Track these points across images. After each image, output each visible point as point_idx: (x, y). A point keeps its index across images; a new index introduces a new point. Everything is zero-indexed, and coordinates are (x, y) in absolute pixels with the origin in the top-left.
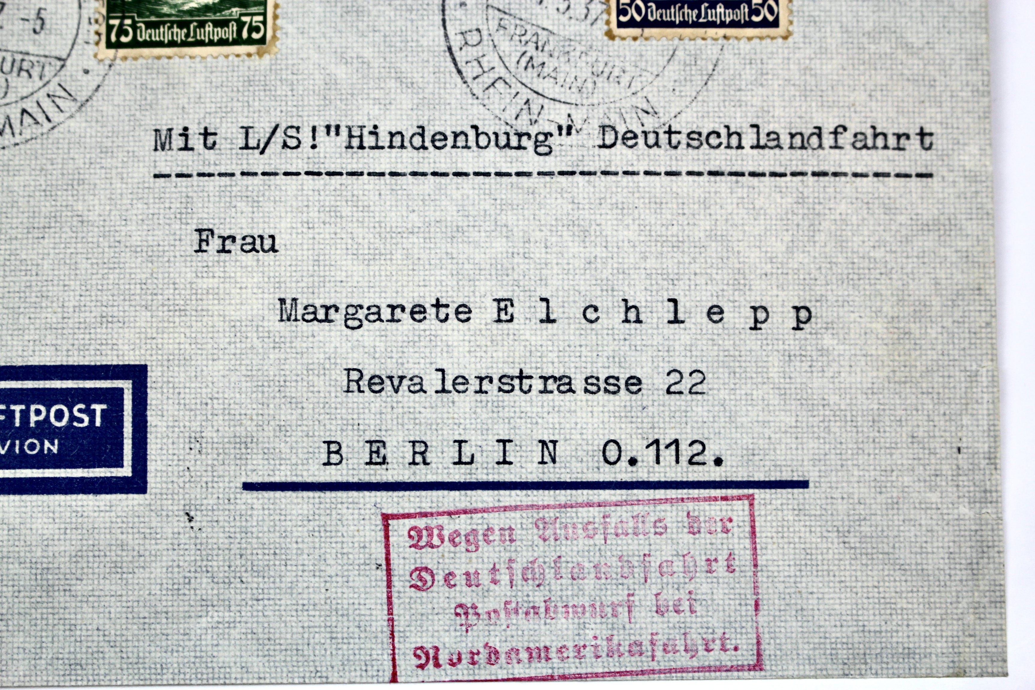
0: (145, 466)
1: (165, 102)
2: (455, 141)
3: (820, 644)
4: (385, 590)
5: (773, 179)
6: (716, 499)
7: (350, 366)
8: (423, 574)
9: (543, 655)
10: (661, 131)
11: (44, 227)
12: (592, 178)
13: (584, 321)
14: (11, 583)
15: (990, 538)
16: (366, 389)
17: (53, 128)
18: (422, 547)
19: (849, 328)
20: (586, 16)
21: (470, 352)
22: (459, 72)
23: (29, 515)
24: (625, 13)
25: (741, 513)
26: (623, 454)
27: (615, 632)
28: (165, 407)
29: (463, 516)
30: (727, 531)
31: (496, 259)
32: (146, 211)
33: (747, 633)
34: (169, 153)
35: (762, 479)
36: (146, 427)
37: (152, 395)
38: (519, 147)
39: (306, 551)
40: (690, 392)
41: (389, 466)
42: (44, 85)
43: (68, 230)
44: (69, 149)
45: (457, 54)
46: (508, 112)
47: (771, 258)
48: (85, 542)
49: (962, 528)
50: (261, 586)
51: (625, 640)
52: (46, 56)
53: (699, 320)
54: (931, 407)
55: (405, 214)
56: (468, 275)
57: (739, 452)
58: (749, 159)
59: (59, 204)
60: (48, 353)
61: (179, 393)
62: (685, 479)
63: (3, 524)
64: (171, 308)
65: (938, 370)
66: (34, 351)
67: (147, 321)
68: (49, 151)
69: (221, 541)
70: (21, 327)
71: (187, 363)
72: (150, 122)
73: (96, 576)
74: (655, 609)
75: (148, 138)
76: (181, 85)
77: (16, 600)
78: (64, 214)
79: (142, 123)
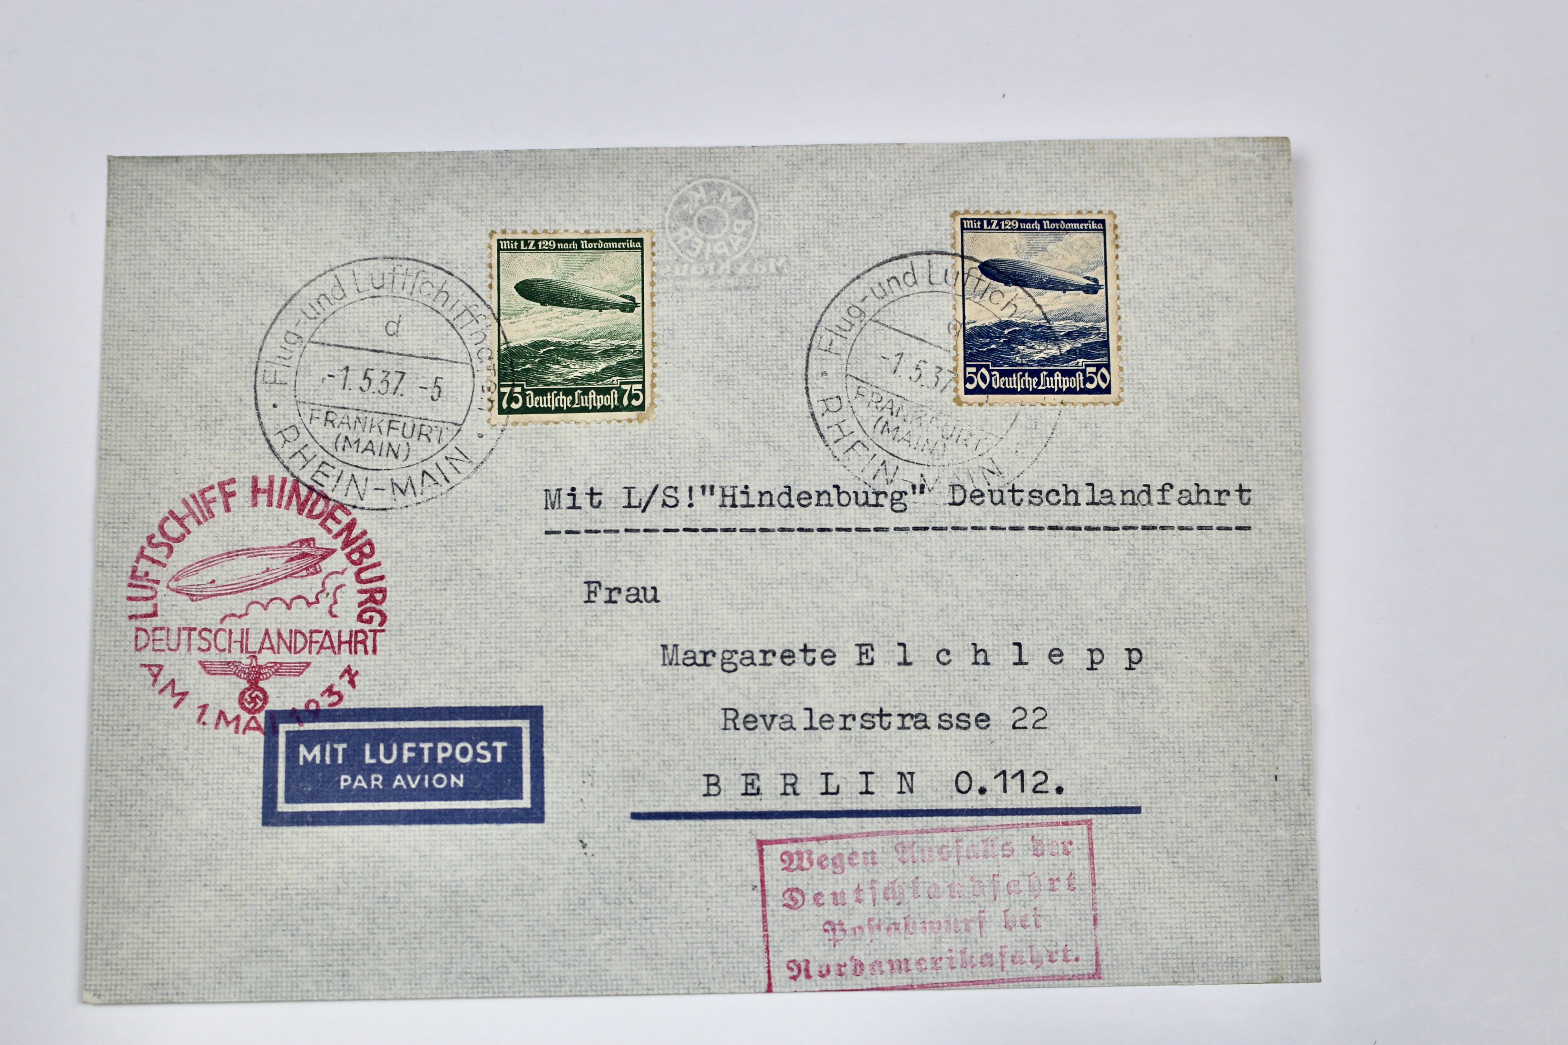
0: (543, 797)
1: (554, 464)
2: (819, 500)
3: (1152, 954)
4: (760, 909)
5: (1107, 532)
6: (1057, 824)
7: (726, 707)
8: (795, 894)
9: (903, 966)
10: (1005, 490)
11: (446, 580)
12: (944, 533)
13: (937, 663)
14: (423, 905)
15: (1304, 857)
16: (741, 727)
17: (451, 488)
18: (793, 870)
19: (1176, 668)
20: (936, 384)
21: (834, 692)
22: (822, 436)
23: (438, 843)
24: (971, 380)
25: (1080, 837)
26: (973, 784)
27: (968, 945)
28: (560, 744)
29: (830, 842)
30: (1068, 853)
31: (857, 607)
32: (539, 565)
33: (1086, 945)
34: (559, 511)
35: (1099, 806)
36: (542, 762)
37: (548, 735)
38: (877, 505)
39: (688, 874)
40: (1034, 728)
41: (763, 797)
42: (442, 449)
43: (468, 582)
44: (467, 507)
45: (820, 420)
46: (866, 472)
47: (1106, 605)
49: (1279, 848)
50: (649, 906)
51: (977, 952)
52: (443, 422)
53: (1041, 662)
54: (1250, 739)
55: (774, 567)
56: (833, 622)
57: (1078, 781)
58: (1086, 515)
59: (458, 558)
60: (453, 696)
61: (572, 732)
62: (1029, 807)
63: (415, 851)
64: (564, 654)
65: (1257, 705)
66: (440, 694)
67: (542, 666)
68: (449, 510)
69: (612, 865)
70: (427, 671)
71: (579, 704)
72: (541, 483)
73: (500, 898)
74: (1004, 924)
75: (539, 497)
76: (568, 449)
77: (428, 920)
78: (463, 567)
79: (534, 483)
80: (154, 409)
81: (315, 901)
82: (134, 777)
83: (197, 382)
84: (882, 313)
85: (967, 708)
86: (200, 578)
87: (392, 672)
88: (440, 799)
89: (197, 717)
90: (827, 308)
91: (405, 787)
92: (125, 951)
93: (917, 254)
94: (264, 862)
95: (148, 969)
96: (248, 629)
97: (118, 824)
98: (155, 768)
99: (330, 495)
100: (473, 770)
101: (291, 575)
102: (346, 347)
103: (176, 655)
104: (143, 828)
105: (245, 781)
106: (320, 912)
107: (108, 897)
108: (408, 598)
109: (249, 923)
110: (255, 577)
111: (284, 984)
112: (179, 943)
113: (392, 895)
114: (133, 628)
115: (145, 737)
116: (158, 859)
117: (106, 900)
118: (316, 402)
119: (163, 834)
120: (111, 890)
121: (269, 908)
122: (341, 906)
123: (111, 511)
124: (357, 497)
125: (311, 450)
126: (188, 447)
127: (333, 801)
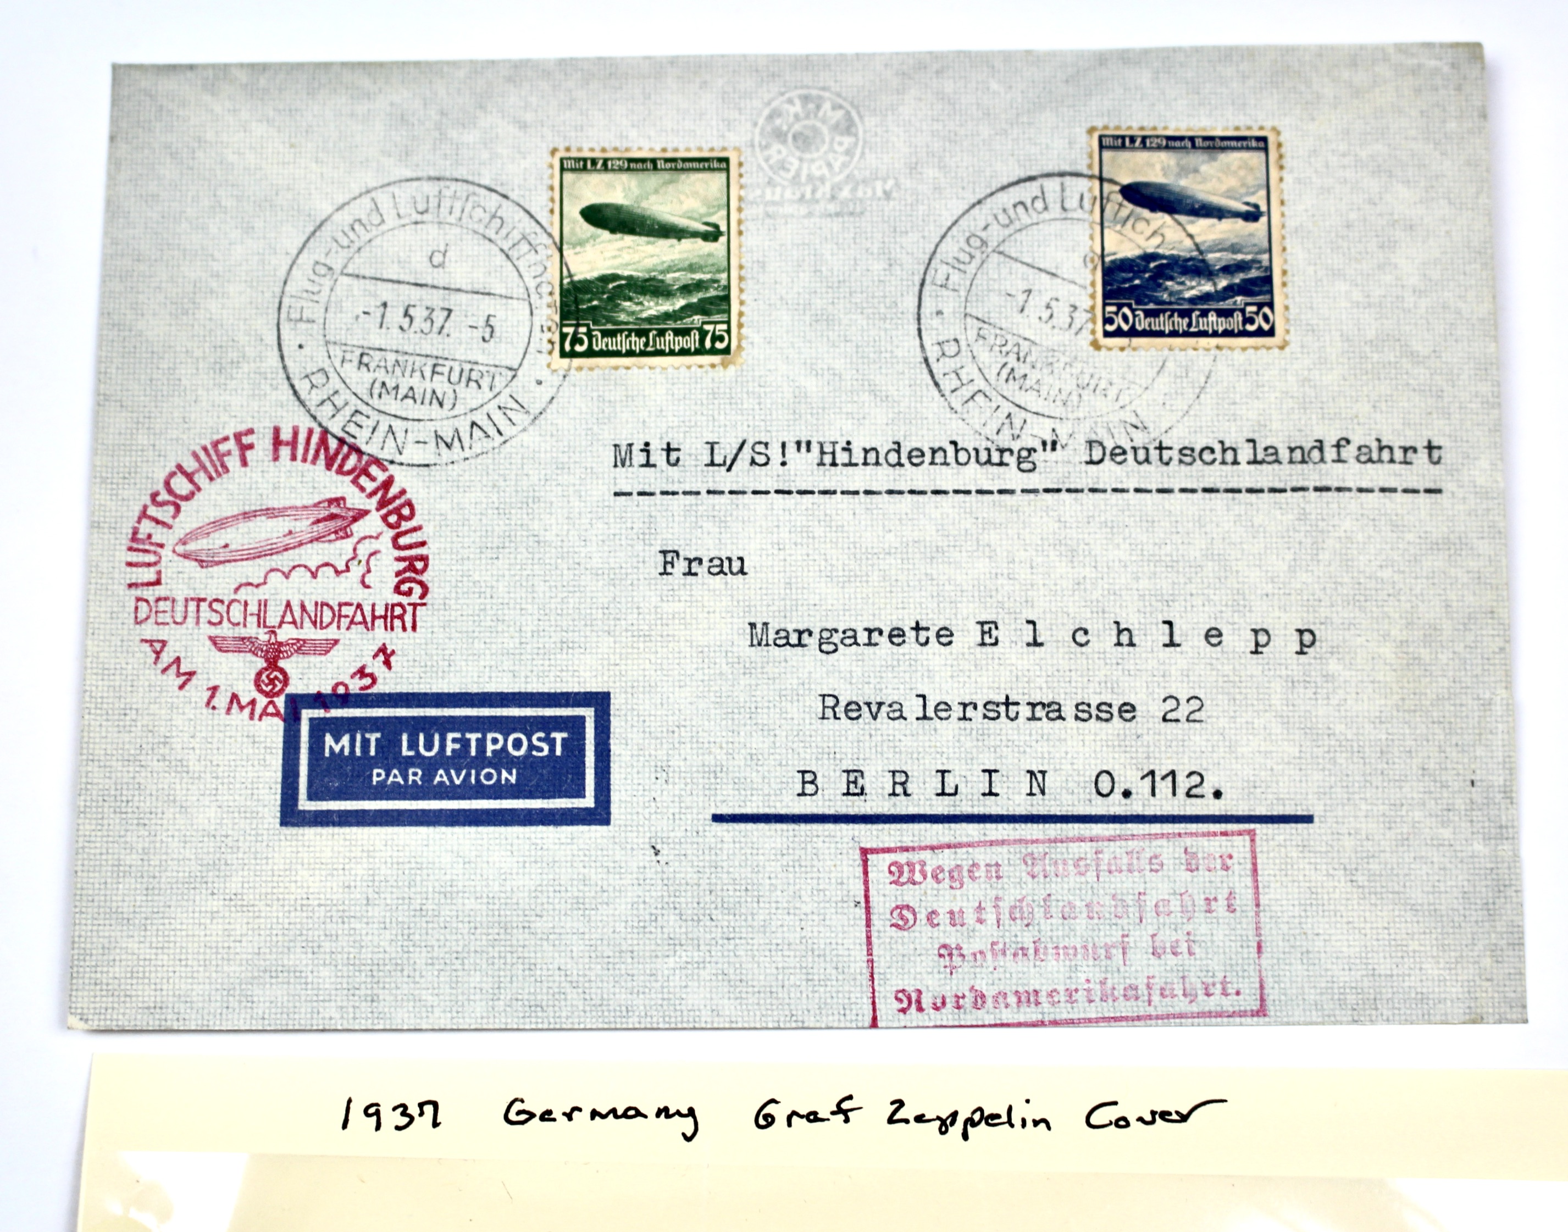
0: (609, 796)
1: (624, 415)
2: (933, 457)
3: (1327, 988)
4: (864, 929)
5: (1272, 495)
6: (1215, 834)
7: (825, 692)
8: (905, 912)
9: (1032, 999)
10: (1151, 447)
11: (498, 547)
12: (1079, 495)
13: (1073, 644)
14: (467, 919)
15: (1507, 877)
16: (843, 716)
17: (505, 442)
18: (903, 884)
19: (1356, 653)
20: (1070, 325)
21: (952, 677)
22: (937, 384)
23: (485, 848)
24: (1111, 321)
25: (1241, 849)
26: (1116, 785)
27: (1109, 975)
28: (629, 735)
29: (947, 851)
30: (1227, 869)
31: (978, 579)
32: (606, 532)
33: (1249, 977)
34: (630, 469)
35: (1264, 813)
36: (609, 756)
37: (616, 724)
38: (1001, 464)
39: (779, 887)
40: (1188, 720)
41: (868, 797)
42: (495, 397)
43: (524, 551)
44: (523, 464)
45: (934, 366)
46: (988, 427)
47: (1272, 578)
48: (545, 876)
49: (1477, 866)
50: (732, 924)
51: (1119, 983)
52: (496, 366)
53: (1196, 643)
54: (1442, 737)
56: (950, 597)
57: (1240, 785)
58: (1246, 475)
59: (513, 523)
60: (505, 679)
61: (644, 721)
62: (1182, 813)
63: (458, 856)
64: (635, 633)
65: (1449, 699)
66: (490, 677)
67: (609, 648)
68: (501, 467)
69: (689, 876)
70: (476, 652)
71: (653, 690)
72: (610, 435)
73: (557, 913)
74: (1151, 950)
75: (607, 453)
76: (641, 398)
77: (472, 937)
78: (519, 533)
79: (601, 437)
80: (161, 350)
81: (340, 914)
82: (131, 769)
83: (211, 319)
84: (1007, 243)
85: (1109, 696)
87: (434, 652)
88: (489, 797)
89: (205, 700)
90: (943, 237)
91: (448, 783)
92: (117, 969)
93: (1048, 175)
94: (282, 867)
95: (143, 990)
97: (111, 822)
98: (155, 758)
99: (364, 448)
100: (527, 765)
101: (317, 539)
102: (384, 280)
103: (181, 630)
104: (141, 828)
105: (261, 774)
106: (346, 926)
107: (99, 907)
108: (454, 568)
109: (262, 938)
111: (303, 1010)
112: (180, 960)
113: (430, 907)
114: (133, 599)
115: (145, 723)
116: (158, 863)
117: (96, 911)
118: (349, 343)
119: (164, 834)
120: (102, 898)
121: (287, 921)
122: (370, 921)
123: (109, 464)
124: (394, 450)
125: (343, 397)
126: (199, 392)
127: (363, 799)
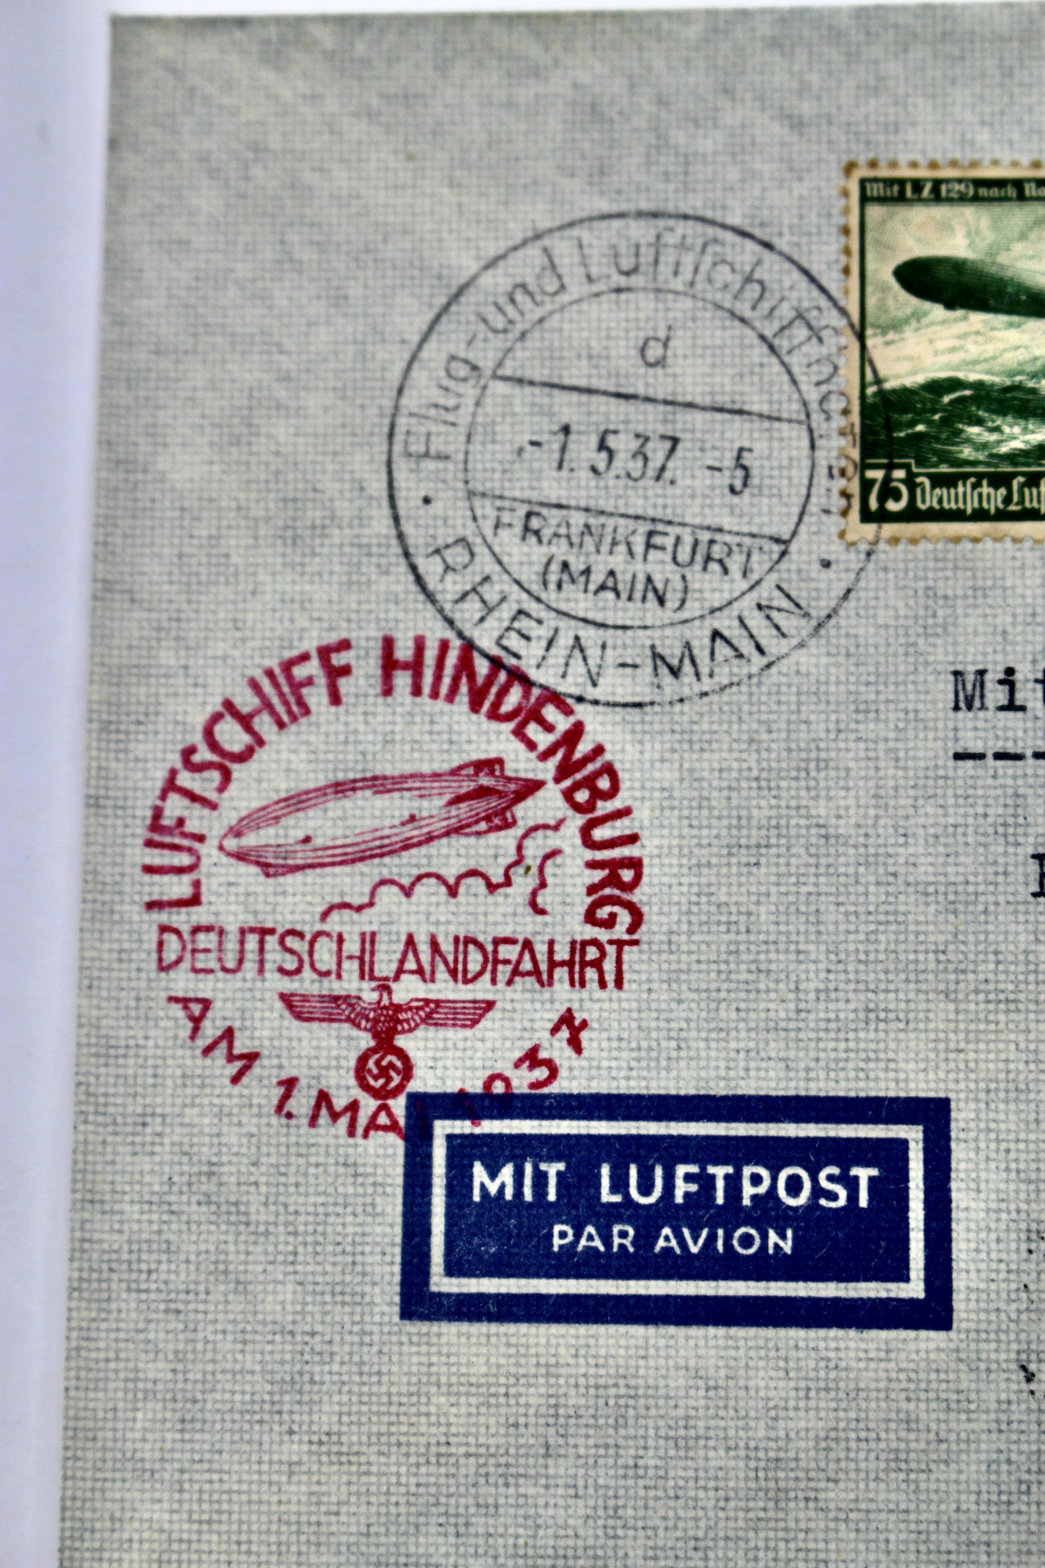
0: (949, 1280)
1: (971, 621)
11: (758, 846)
14: (712, 1484)
17: (769, 666)
23: (742, 1363)
28: (983, 1175)
32: (942, 820)
34: (981, 714)
36: (949, 1210)
37: (959, 1154)
42: (752, 588)
43: (802, 851)
52: (753, 536)
59: (783, 803)
60: (772, 1074)
61: (1008, 1151)
63: (697, 1376)
64: (992, 996)
66: (747, 1070)
67: (948, 1021)
68: (764, 708)
70: (722, 1025)
71: (1022, 1097)
72: (945, 657)
73: (862, 1475)
75: (942, 686)
76: (999, 592)
77: (721, 1514)
78: (793, 822)
79: (931, 659)
80: (196, 504)
81: (501, 1470)
82: (155, 1217)
83: (277, 453)
86: (281, 832)
87: (653, 1024)
88: (746, 1277)
89: (275, 1101)
91: (678, 1251)
94: (404, 1389)
96: (373, 934)
97: (123, 1306)
98: (194, 1199)
99: (534, 674)
100: (811, 1221)
102: (565, 388)
103: (235, 982)
104: (172, 1317)
105: (368, 1229)
106: (512, 1490)
107: (104, 1449)
108: (685, 880)
109: (374, 1509)
110: (387, 832)
112: (239, 1543)
113: (651, 1462)
114: (155, 928)
115: (177, 1139)
116: (199, 1376)
117: (99, 1455)
118: (507, 494)
119: (210, 1328)
120: (110, 1435)
121: (413, 1480)
122: (552, 1482)
123: (114, 699)
124: (585, 679)
126: (261, 578)
127: (537, 1275)
